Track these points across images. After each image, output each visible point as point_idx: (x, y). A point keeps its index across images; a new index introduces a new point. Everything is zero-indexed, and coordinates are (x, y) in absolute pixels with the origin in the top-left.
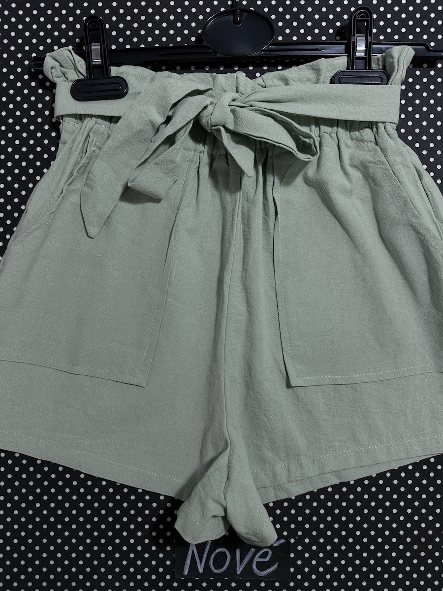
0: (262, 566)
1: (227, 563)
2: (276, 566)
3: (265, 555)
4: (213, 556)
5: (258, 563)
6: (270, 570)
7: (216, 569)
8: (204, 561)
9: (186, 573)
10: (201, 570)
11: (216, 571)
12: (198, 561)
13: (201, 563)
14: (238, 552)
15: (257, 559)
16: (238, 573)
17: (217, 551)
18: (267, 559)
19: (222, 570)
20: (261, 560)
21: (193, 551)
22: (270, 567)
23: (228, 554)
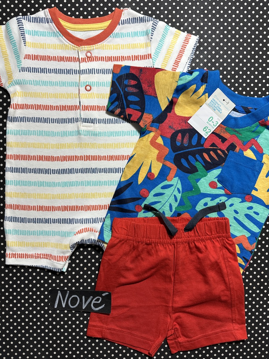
0: (96, 305)
1: (78, 303)
2: (103, 306)
3: (98, 300)
4: (70, 299)
5: (94, 304)
6: (100, 308)
7: (72, 306)
8: (65, 301)
9: (56, 307)
10: (64, 306)
11: (72, 307)
12: (62, 301)
13: (64, 302)
14: (83, 297)
15: (93, 302)
16: (84, 308)
17: (73, 296)
18: (99, 302)
19: (75, 306)
20: (96, 302)
21: (60, 296)
22: (100, 306)
23: (78, 298)
